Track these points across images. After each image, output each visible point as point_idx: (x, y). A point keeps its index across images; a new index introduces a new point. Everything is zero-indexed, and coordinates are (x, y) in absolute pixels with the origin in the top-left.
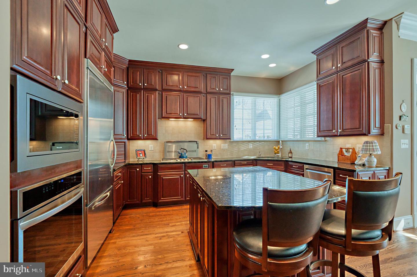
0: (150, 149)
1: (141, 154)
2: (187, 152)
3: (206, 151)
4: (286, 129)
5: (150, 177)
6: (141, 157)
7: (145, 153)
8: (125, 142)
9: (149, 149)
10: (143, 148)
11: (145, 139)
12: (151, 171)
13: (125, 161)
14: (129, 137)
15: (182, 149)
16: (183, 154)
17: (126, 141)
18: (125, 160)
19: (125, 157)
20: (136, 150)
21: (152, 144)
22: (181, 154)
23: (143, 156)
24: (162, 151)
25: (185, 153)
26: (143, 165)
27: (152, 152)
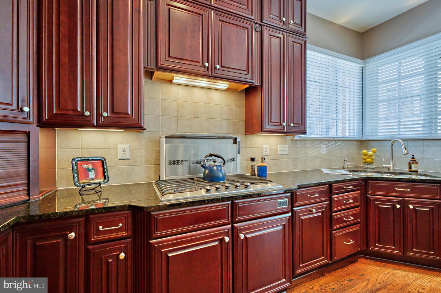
0: (120, 156)
1: (90, 171)
2: (224, 163)
3: (253, 160)
4: (376, 119)
5: (122, 256)
6: (92, 179)
7: (104, 168)
8: (28, 134)
9: (117, 156)
10: (98, 154)
11: (102, 125)
12: (124, 234)
13: (27, 198)
14: (45, 117)
15: (211, 155)
16: (215, 168)
17: (34, 129)
18: (28, 195)
19: (28, 184)
20: (73, 160)
21: (126, 144)
22: (211, 170)
23: (96, 177)
24: (153, 161)
25: (220, 166)
26: (91, 216)
27: (127, 162)
